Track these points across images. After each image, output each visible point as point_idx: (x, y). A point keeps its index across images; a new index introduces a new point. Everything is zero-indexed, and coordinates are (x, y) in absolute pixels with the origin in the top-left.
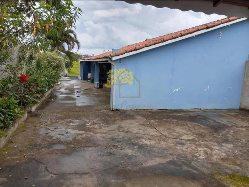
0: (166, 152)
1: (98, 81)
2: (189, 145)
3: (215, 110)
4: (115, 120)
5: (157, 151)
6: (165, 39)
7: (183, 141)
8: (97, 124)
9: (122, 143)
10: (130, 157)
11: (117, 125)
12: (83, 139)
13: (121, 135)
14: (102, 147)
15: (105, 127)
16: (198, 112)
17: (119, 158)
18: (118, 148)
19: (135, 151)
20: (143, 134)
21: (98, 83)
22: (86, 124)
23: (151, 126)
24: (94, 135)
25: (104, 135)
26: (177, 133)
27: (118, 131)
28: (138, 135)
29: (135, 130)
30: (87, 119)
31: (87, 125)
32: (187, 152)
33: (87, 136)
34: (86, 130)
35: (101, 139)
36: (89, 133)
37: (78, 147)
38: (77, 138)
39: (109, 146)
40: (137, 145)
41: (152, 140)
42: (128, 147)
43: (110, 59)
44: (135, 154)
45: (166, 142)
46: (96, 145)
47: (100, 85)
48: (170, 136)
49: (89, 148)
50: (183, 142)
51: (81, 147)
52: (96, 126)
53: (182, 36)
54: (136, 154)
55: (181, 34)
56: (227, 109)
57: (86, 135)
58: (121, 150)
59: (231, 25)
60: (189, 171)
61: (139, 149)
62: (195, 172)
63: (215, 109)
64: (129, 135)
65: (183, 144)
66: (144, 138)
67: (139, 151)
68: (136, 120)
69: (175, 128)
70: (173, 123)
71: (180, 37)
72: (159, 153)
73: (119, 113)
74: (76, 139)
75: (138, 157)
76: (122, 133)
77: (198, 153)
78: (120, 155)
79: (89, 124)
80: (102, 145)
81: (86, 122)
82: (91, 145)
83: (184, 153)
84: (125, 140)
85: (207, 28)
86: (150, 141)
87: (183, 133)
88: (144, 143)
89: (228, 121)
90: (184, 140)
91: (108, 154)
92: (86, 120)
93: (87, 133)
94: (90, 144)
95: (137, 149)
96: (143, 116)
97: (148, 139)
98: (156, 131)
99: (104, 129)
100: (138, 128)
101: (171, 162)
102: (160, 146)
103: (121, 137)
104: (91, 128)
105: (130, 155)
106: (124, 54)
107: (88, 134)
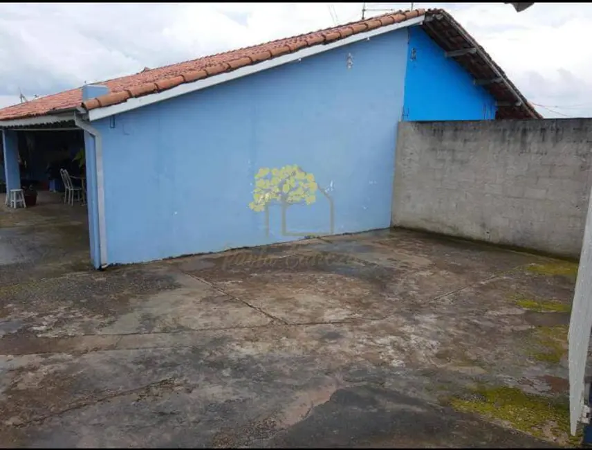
0: (311, 369)
1: (19, 185)
2: (350, 334)
3: (348, 236)
4: (123, 300)
5: (287, 371)
6: (233, 64)
7: (332, 326)
8: (71, 321)
9: (179, 368)
10: (225, 410)
11: (137, 314)
12: (42, 383)
13: (162, 342)
14: (126, 397)
15: (102, 326)
16: (316, 244)
17: (194, 422)
18: (176, 389)
19: (232, 386)
20: (225, 329)
21: (20, 192)
22: (35, 328)
23: (231, 299)
24: (76, 361)
25: (111, 353)
26: (306, 307)
27: (149, 333)
28: (211, 334)
29: (195, 321)
30: (27, 309)
31: (38, 332)
32: (359, 356)
33: (56, 368)
34: (44, 348)
35: (107, 369)
36: (57, 356)
37: (41, 420)
38: (21, 386)
39: (148, 389)
40: (225, 365)
41: (257, 340)
42: (202, 377)
43: (80, 116)
44: (234, 395)
45: (295, 338)
46: (99, 396)
47: (25, 197)
48: (296, 319)
49: (83, 414)
50: (332, 331)
51: (52, 415)
52: (71, 330)
53: (272, 57)
54: (238, 394)
55: (271, 53)
56: (370, 231)
57: (50, 366)
58: (189, 391)
59: (371, 38)
60: (403, 412)
61: (240, 378)
62: (419, 410)
63: (346, 234)
64: (187, 339)
65: (335, 336)
66: (234, 341)
67: (240, 382)
68: (184, 290)
69: (292, 293)
70: (281, 283)
71: (267, 61)
72: (293, 375)
73: (124, 276)
74: (18, 391)
75: (248, 402)
76: (164, 335)
77: (383, 354)
78: (194, 412)
79: (42, 325)
80: (121, 389)
81: (31, 319)
82: (83, 399)
83: (354, 362)
84: (184, 357)
85: (325, 42)
86: (254, 347)
87: (320, 306)
88: (242, 356)
89: (389, 259)
90: (332, 323)
91: (158, 418)
92: (25, 313)
93: (51, 357)
94: (80, 396)
95: (234, 378)
96: (196, 273)
97: (247, 339)
98: (254, 313)
99: (102, 336)
100: (202, 313)
101: (342, 397)
102: (286, 356)
103: (168, 350)
104: (59, 339)
105: (223, 401)
106: (125, 101)
107: (56, 361)
